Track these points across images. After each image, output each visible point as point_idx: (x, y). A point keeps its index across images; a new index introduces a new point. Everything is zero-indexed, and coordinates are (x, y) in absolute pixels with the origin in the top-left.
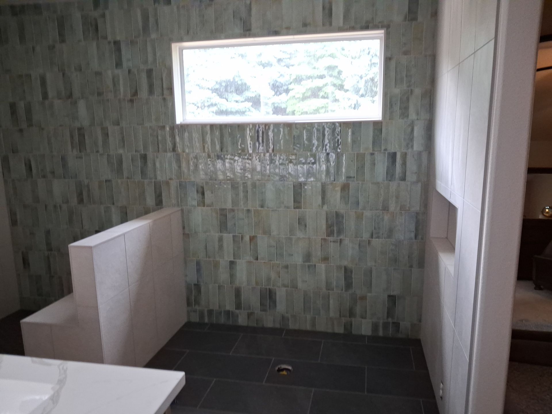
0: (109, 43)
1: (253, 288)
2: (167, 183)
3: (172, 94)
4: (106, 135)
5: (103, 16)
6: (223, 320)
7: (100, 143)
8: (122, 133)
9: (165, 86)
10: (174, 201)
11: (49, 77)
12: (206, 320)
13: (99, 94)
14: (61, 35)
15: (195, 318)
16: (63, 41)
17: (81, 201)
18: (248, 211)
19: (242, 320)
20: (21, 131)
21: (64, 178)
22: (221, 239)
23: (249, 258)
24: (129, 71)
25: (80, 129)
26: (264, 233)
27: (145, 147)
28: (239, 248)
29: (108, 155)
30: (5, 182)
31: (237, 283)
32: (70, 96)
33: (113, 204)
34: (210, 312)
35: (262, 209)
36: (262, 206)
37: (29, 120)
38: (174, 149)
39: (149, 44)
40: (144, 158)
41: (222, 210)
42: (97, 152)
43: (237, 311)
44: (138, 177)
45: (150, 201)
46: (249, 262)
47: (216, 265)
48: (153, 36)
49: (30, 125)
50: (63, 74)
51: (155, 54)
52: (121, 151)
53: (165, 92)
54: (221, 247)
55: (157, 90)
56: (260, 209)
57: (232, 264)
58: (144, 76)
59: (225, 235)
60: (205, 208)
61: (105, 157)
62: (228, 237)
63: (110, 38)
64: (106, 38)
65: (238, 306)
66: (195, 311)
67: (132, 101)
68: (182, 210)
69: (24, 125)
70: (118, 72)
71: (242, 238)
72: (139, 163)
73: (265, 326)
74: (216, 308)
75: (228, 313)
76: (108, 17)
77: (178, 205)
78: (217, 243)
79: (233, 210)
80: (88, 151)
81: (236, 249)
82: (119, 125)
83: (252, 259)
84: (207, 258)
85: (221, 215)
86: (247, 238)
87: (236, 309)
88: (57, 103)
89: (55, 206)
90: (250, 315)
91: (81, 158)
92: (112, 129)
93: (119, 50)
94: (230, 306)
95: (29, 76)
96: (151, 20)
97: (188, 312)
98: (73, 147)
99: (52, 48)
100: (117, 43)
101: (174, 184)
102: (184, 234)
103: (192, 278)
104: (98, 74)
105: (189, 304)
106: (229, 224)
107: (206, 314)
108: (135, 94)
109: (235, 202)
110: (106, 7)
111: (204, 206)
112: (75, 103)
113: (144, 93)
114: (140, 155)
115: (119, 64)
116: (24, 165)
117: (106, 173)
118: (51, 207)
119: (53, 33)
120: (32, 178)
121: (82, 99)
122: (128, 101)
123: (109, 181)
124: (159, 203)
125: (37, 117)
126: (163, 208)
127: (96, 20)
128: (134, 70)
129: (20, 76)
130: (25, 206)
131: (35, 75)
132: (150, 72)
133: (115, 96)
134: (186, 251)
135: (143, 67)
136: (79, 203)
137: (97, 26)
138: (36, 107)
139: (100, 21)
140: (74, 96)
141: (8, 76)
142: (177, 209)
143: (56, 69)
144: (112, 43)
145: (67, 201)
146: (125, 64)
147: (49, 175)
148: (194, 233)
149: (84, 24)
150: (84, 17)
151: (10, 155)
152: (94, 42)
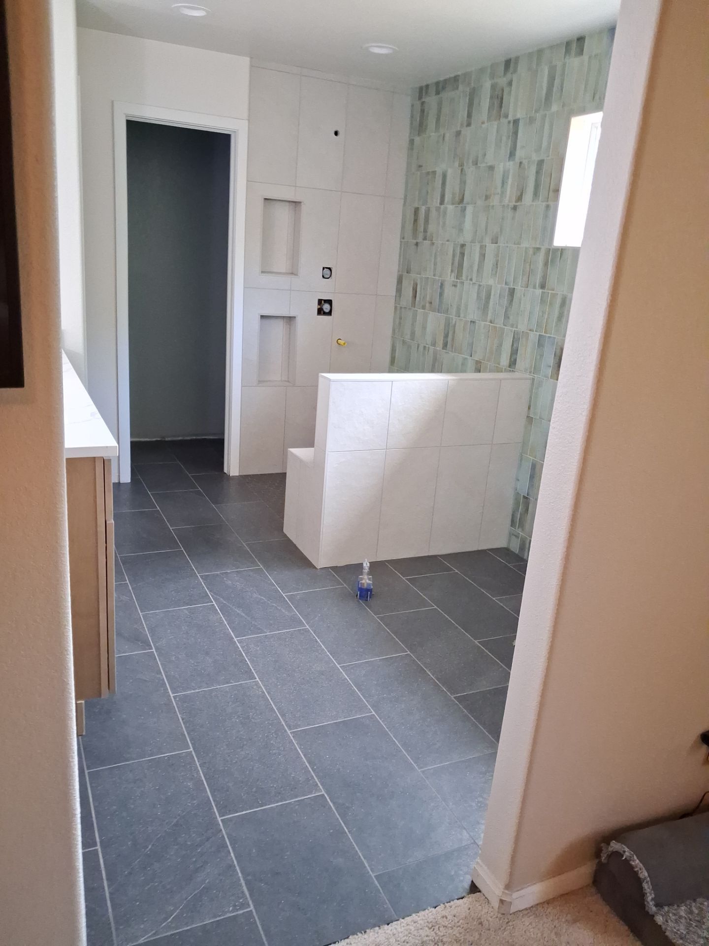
0: (509, 122)
2: (526, 336)
3: (557, 199)
4: (483, 256)
5: (510, 84)
7: (476, 268)
8: (497, 255)
9: (552, 186)
10: (527, 364)
11: (450, 172)
13: (487, 198)
14: (469, 115)
15: (515, 547)
16: (469, 124)
17: (445, 345)
20: (417, 244)
21: (438, 311)
24: (521, 163)
25: (463, 246)
27: (515, 279)
29: (480, 286)
30: (396, 308)
32: (462, 201)
33: (471, 356)
37: (425, 231)
38: (543, 286)
39: (547, 120)
40: (512, 292)
42: (471, 280)
44: (500, 322)
45: (505, 360)
48: (555, 108)
49: (425, 239)
50: (462, 170)
51: (550, 136)
52: (491, 282)
53: (551, 194)
55: (543, 193)
58: (533, 169)
61: (476, 287)
63: (510, 118)
64: (506, 116)
67: (515, 208)
68: (533, 379)
69: (420, 240)
70: (510, 165)
72: (505, 302)
76: (514, 84)
77: (531, 372)
80: (464, 277)
82: (496, 243)
88: (450, 207)
89: (425, 347)
91: (455, 286)
92: (490, 248)
93: (516, 133)
95: (434, 173)
96: (557, 82)
97: (511, 534)
98: (452, 271)
99: (458, 134)
100: (516, 122)
101: (533, 337)
102: (528, 417)
103: (524, 485)
104: (491, 168)
105: (513, 523)
108: (520, 198)
110: (515, 71)
112: (464, 210)
113: (528, 198)
114: (509, 289)
115: (512, 155)
116: (411, 290)
117: (473, 313)
118: (421, 348)
119: (463, 114)
120: (415, 307)
121: (471, 204)
122: (512, 209)
123: (474, 322)
124: (513, 363)
125: (432, 228)
126: (515, 372)
127: (503, 90)
128: (525, 162)
129: (428, 173)
130: (404, 342)
131: (439, 171)
132: (541, 163)
133: (501, 202)
134: (524, 443)
135: (535, 158)
136: (443, 349)
137: (502, 99)
138: (433, 214)
139: (506, 90)
140: (465, 200)
141: (419, 173)
142: (527, 376)
143: (457, 164)
144: (512, 122)
145: (434, 344)
146: (519, 153)
147: (428, 305)
148: (538, 418)
149: (491, 98)
150: (493, 87)
151: (405, 274)
152: (496, 123)
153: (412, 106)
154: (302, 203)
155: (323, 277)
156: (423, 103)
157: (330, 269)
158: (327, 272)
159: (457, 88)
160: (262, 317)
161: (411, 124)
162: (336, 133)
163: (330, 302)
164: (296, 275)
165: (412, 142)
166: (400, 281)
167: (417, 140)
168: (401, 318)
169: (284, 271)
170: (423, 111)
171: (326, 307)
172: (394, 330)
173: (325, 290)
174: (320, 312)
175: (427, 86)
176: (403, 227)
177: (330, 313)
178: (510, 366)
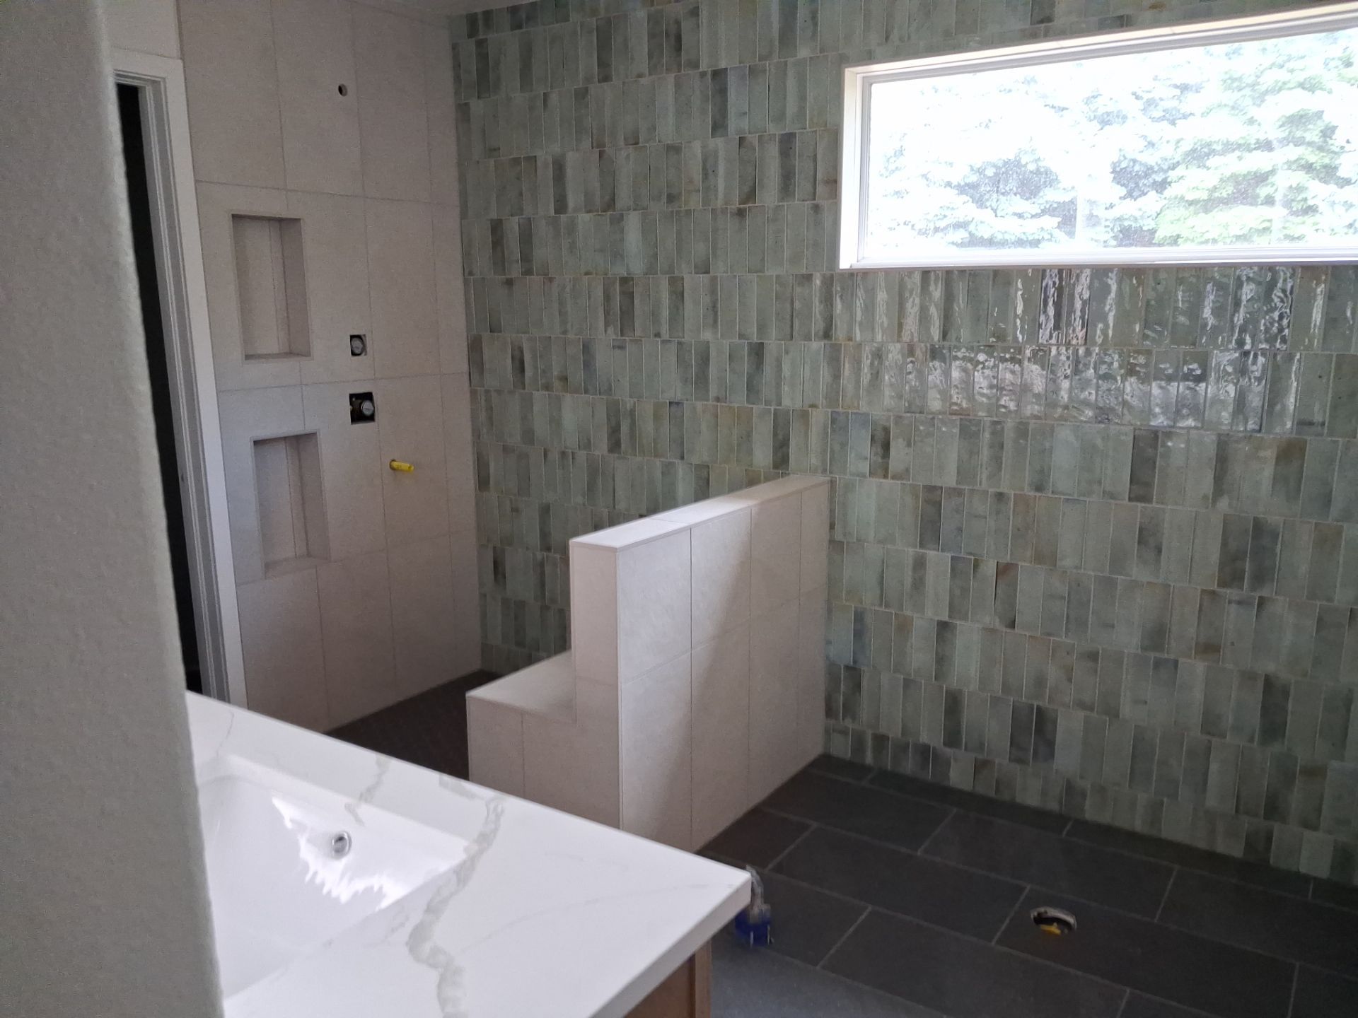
0: (703, 75)
1: (995, 701)
2: (804, 416)
3: (836, 195)
4: (678, 295)
5: (694, 13)
6: (909, 766)
7: (665, 313)
8: (713, 292)
9: (819, 176)
10: (814, 460)
11: (572, 159)
12: (869, 759)
13: (671, 198)
14: (603, 64)
15: (842, 749)
16: (606, 78)
17: (615, 446)
18: (1000, 497)
19: (959, 776)
20: (509, 283)
21: (586, 392)
22: (920, 564)
23: (990, 619)
24: (742, 140)
25: (625, 281)
26: (1039, 558)
27: (762, 328)
28: (965, 591)
29: (680, 343)
30: (473, 393)
31: (953, 682)
32: (611, 204)
33: (682, 458)
34: (880, 740)
35: (1038, 494)
36: (1039, 488)
37: (526, 258)
38: (827, 335)
39: (791, 73)
40: (758, 351)
41: (931, 489)
42: (658, 335)
43: (948, 751)
44: (739, 399)
45: (762, 456)
46: (990, 631)
47: (904, 627)
48: (803, 52)
49: (528, 272)
50: (601, 154)
51: (802, 98)
52: (707, 335)
53: (820, 189)
54: (918, 584)
55: (801, 185)
56: (1032, 493)
57: (944, 628)
58: (773, 150)
59: (931, 554)
60: (889, 481)
61: (673, 346)
62: (938, 561)
63: (704, 66)
64: (696, 65)
65: (953, 738)
66: (844, 732)
67: (741, 213)
68: (832, 483)
69: (515, 271)
70: (715, 143)
71: (976, 566)
72: (745, 366)
73: (1018, 800)
74: (894, 732)
75: (924, 752)
76: (704, 14)
77: (824, 471)
78: (910, 573)
79: (959, 493)
80: (638, 333)
81: (957, 592)
82: (707, 272)
83: (997, 624)
84: (881, 605)
85: (926, 501)
86: (989, 568)
87: (945, 744)
88: (584, 219)
89: (563, 454)
90: (980, 766)
91: (622, 347)
92: (694, 283)
93: (722, 92)
94: (930, 734)
95: (532, 159)
96: (802, 13)
97: (828, 732)
98: (607, 325)
99: (582, 94)
100: (719, 75)
101: (818, 417)
102: (832, 541)
103: (843, 650)
104: (674, 149)
105: (830, 712)
106: (947, 527)
107: (869, 743)
108: (751, 195)
109: (965, 473)
111: (885, 477)
112: (618, 220)
113: (769, 196)
114: (750, 344)
115: (719, 126)
116: (509, 361)
117: (672, 386)
118: (555, 456)
119: (587, 61)
120: (524, 388)
121: (635, 210)
122: (732, 215)
123: (678, 404)
124: (781, 463)
125: (542, 253)
126: (789, 474)
127: (678, 23)
128: (753, 139)
129: (516, 161)
130: (506, 450)
131: (544, 156)
132: (787, 142)
133: (706, 202)
134: (832, 583)
135: (773, 129)
136: (611, 450)
137: (679, 38)
138: (542, 230)
139: (686, 26)
140: (619, 205)
141: (492, 162)
142: (821, 478)
143: (586, 143)
144: (709, 76)
145: (587, 444)
146: (733, 123)
147: (557, 384)
148: (855, 540)
149: (652, 36)
150: (654, 19)
151: (486, 335)
152: (671, 78)
153: (454, 47)
154: (301, 221)
155: (353, 354)
156: (481, 44)
157: (359, 337)
158: (357, 343)
159: (566, 19)
160: (257, 443)
161: (457, 79)
162: (341, 90)
163: (368, 396)
164: (307, 354)
165: (463, 110)
166: (475, 346)
167: (477, 107)
168: (490, 409)
169: (275, 349)
170: (483, 57)
171: (366, 407)
172: (477, 434)
173: (358, 376)
174: (358, 416)
175: (487, 14)
176: (467, 255)
177: (371, 418)
178: (776, 466)
